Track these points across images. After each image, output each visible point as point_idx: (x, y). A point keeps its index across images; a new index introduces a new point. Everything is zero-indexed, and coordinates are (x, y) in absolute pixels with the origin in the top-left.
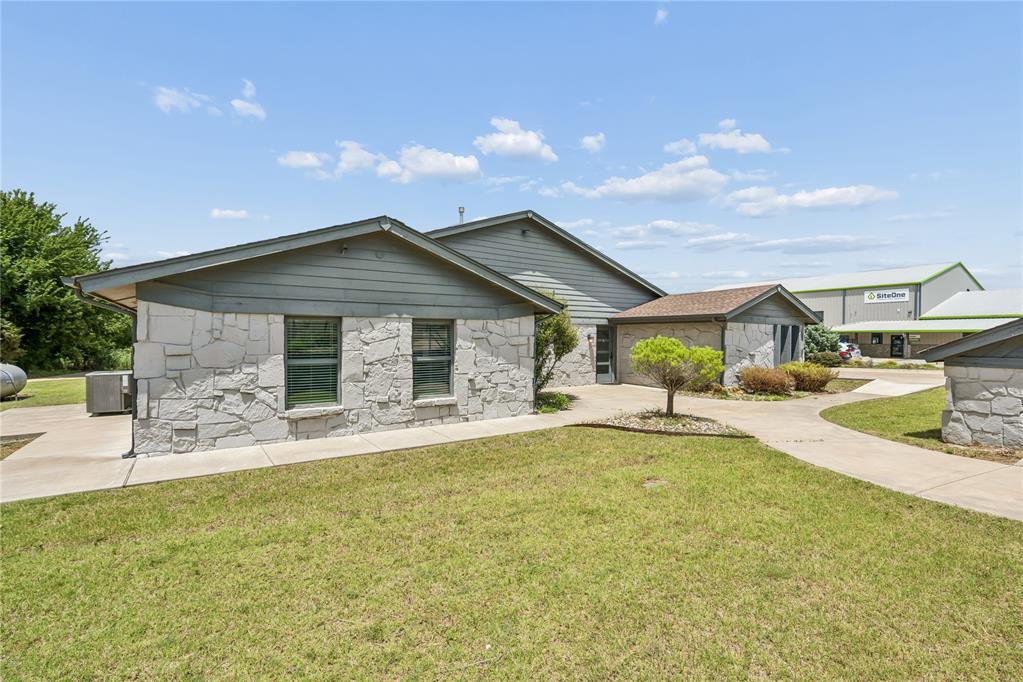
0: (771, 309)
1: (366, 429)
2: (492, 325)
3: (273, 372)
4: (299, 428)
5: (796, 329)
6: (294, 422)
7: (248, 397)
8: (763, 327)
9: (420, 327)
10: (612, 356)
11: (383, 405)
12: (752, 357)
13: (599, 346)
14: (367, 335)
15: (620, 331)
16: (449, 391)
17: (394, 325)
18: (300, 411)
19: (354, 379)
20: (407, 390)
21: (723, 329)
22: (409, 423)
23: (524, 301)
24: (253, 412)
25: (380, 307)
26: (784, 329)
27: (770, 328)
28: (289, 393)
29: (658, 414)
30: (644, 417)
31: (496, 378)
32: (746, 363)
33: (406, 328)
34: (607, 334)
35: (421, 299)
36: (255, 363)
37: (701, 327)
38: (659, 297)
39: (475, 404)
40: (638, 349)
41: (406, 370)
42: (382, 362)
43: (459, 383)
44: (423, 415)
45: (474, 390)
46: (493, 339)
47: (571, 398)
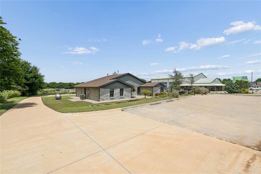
0: (160, 85)
1: (116, 99)
2: (127, 89)
3: (109, 94)
4: (111, 99)
5: (163, 88)
6: (110, 98)
7: (107, 96)
8: (158, 88)
9: (120, 89)
10: (139, 92)
11: (117, 97)
12: (157, 91)
13: (138, 90)
14: (116, 91)
15: (141, 88)
16: (123, 96)
17: (118, 89)
18: (111, 98)
19: (115, 95)
20: (119, 96)
21: (153, 88)
22: (119, 99)
23: (130, 86)
24: (108, 98)
25: (117, 88)
26: (161, 88)
27: (159, 88)
28: (110, 96)
29: (144, 98)
30: (143, 98)
31: (127, 94)
32: (156, 92)
33: (119, 89)
34: (139, 88)
35: (121, 87)
36: (108, 93)
37: (150, 88)
38: (145, 83)
39: (125, 97)
40: (142, 91)
41: (119, 94)
42: (117, 93)
43: (124, 95)
44: (121, 98)
45: (125, 96)
46: (127, 90)
47: (135, 97)
